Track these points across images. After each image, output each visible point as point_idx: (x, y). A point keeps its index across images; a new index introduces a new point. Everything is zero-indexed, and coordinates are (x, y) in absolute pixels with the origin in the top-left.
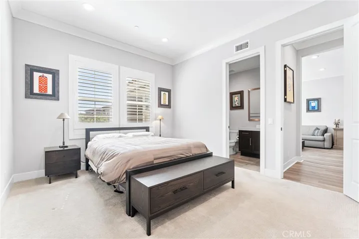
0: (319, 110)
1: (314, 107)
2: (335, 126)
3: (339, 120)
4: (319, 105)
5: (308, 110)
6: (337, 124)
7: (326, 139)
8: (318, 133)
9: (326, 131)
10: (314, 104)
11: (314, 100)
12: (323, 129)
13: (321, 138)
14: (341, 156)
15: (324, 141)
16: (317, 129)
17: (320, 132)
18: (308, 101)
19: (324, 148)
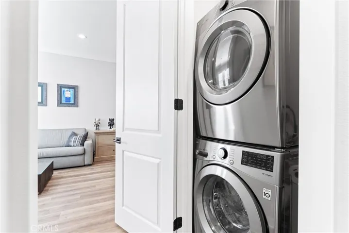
0: (75, 104)
1: (68, 99)
2: (95, 127)
3: (99, 120)
4: (76, 96)
5: (60, 103)
6: (97, 126)
7: (86, 151)
8: (75, 141)
9: (85, 137)
10: (68, 94)
11: (69, 87)
12: (82, 134)
13: (80, 149)
14: (112, 168)
15: (84, 154)
16: (74, 134)
17: (78, 139)
18: (60, 88)
19: (85, 166)
